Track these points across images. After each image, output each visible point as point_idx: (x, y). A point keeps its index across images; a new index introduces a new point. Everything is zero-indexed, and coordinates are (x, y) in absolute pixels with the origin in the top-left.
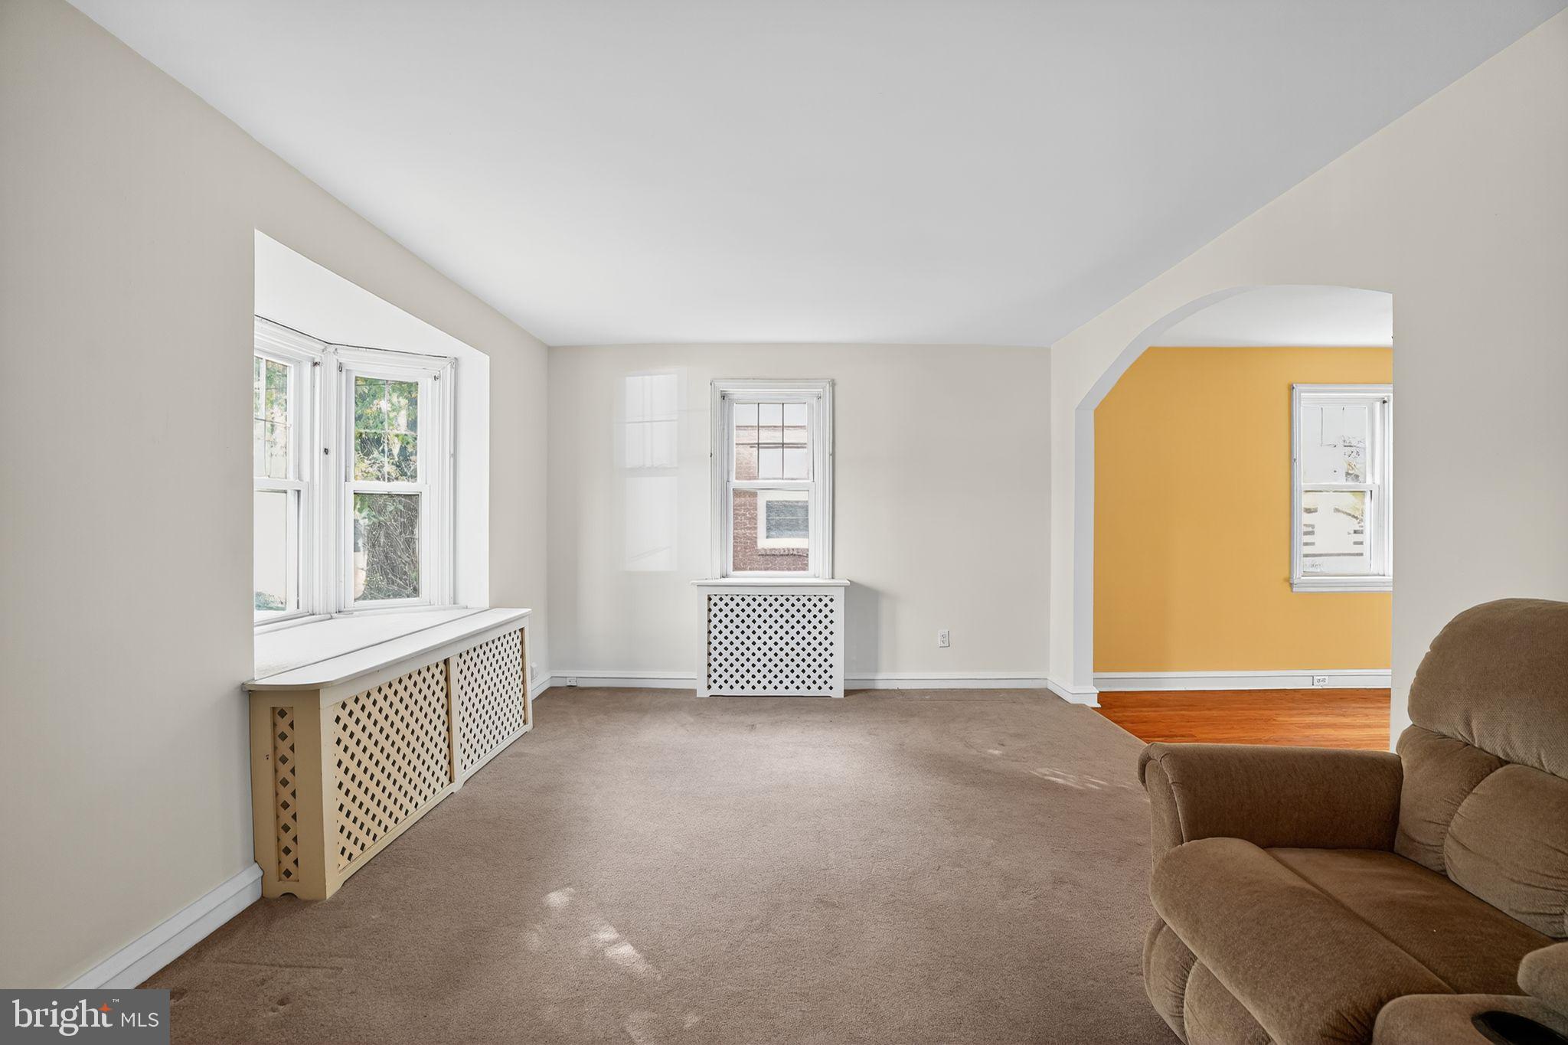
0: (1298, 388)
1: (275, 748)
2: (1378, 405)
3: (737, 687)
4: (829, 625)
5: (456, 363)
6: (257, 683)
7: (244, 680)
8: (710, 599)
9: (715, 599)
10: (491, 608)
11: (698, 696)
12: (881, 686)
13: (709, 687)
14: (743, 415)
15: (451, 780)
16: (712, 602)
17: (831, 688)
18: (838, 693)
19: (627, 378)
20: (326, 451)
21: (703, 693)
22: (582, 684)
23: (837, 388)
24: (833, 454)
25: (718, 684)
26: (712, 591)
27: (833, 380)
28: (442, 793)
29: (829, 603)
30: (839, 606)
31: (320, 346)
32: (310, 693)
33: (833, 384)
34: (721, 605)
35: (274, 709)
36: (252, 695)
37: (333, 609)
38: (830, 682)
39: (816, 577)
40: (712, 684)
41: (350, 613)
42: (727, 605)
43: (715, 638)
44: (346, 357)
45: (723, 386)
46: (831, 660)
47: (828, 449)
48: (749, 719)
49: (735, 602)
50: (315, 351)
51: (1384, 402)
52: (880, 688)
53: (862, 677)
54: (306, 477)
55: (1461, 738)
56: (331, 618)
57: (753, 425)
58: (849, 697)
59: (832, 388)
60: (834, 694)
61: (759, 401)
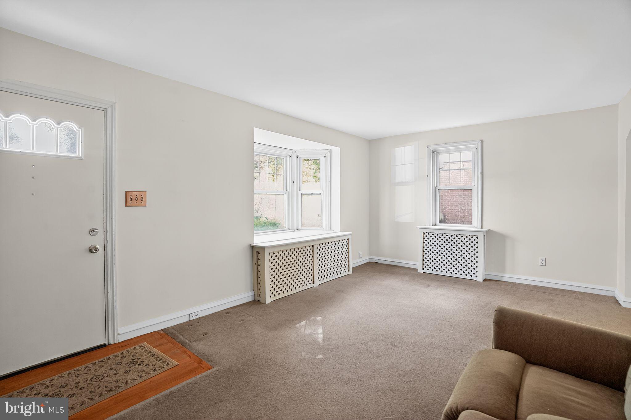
1: (257, 262)
3: (435, 270)
4: (476, 249)
5: (331, 151)
6: (254, 244)
7: (251, 244)
9: (426, 234)
10: (341, 231)
11: (419, 272)
12: (506, 280)
13: (423, 269)
14: (443, 158)
15: (313, 283)
16: (425, 235)
17: (476, 277)
18: (480, 279)
19: (396, 149)
20: (293, 182)
21: (421, 271)
22: (380, 262)
23: (484, 144)
24: (482, 173)
25: (427, 268)
26: (425, 231)
27: (482, 140)
28: (309, 286)
29: (476, 239)
30: (481, 240)
31: (292, 151)
32: (263, 248)
33: (482, 142)
34: (429, 236)
35: (257, 252)
36: (253, 247)
37: (295, 228)
38: (476, 274)
40: (424, 268)
41: (300, 230)
42: (435, 237)
43: (426, 249)
44: (299, 153)
45: (432, 148)
46: (477, 264)
47: (480, 171)
48: (428, 283)
49: (439, 236)
50: (290, 153)
52: (504, 281)
53: (494, 274)
54: (288, 190)
56: (295, 231)
57: (448, 162)
58: (486, 282)
59: (481, 144)
60: (477, 279)
61: (450, 152)
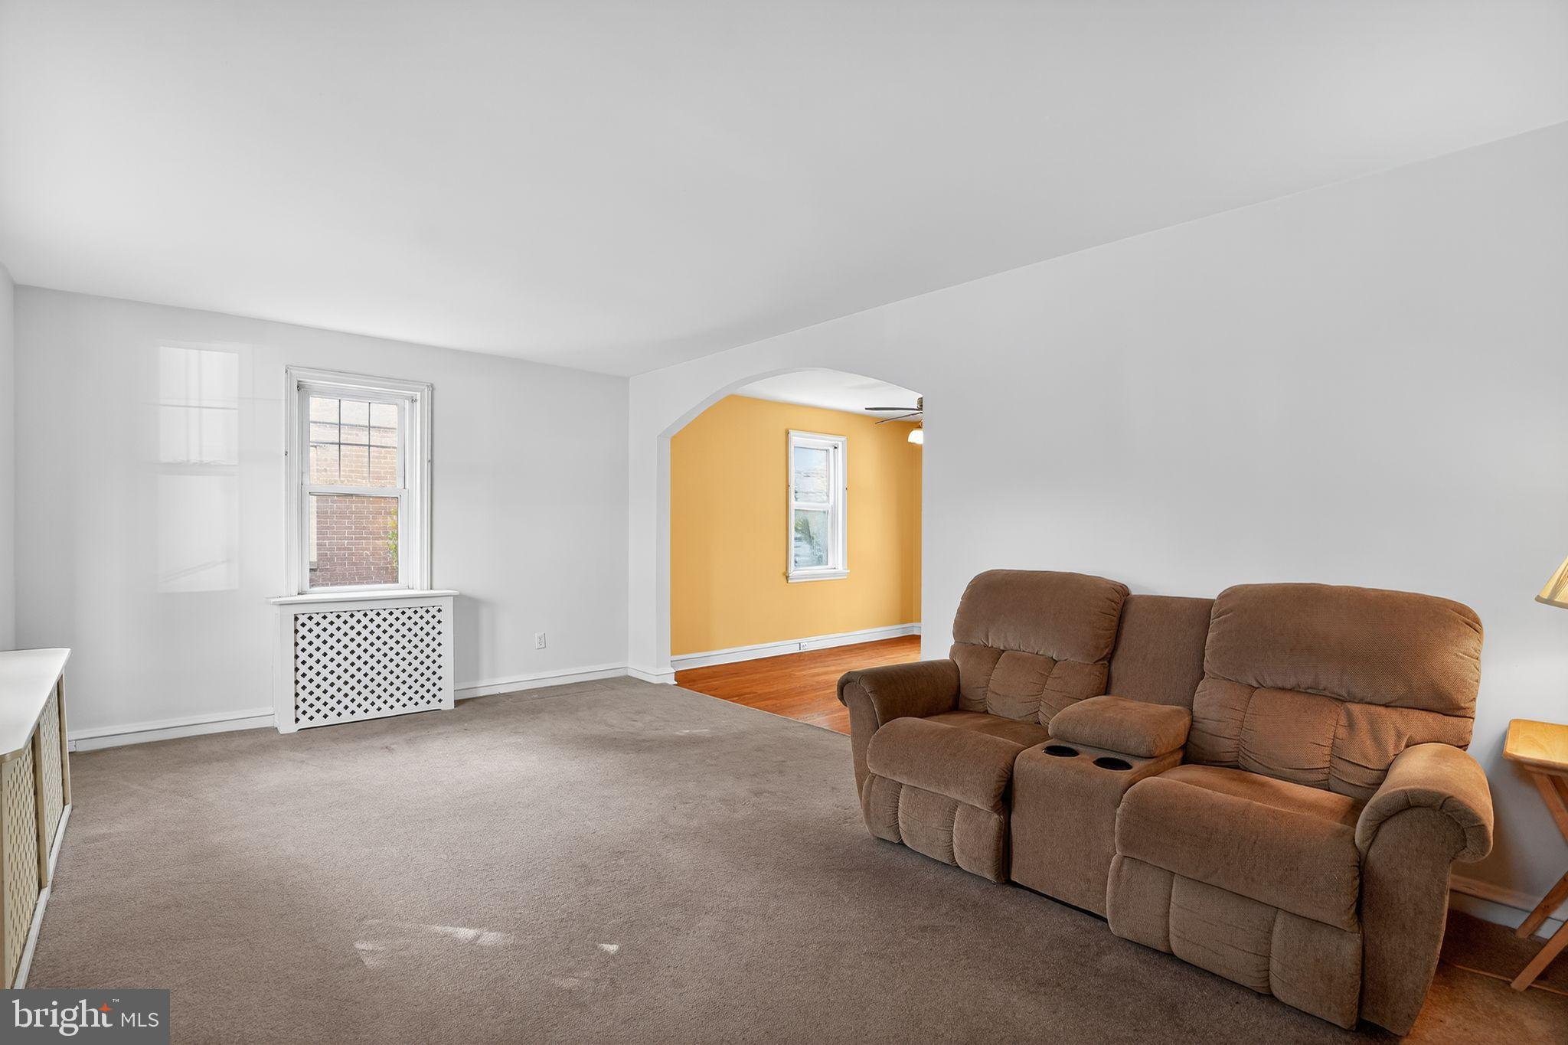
0: (792, 433)
2: (832, 449)
3: (333, 715)
4: (437, 637)
8: (296, 619)
9: (303, 619)
11: (282, 733)
12: (482, 693)
13: (297, 720)
14: (320, 408)
16: (300, 622)
17: (440, 701)
18: (448, 704)
21: (289, 728)
23: (437, 393)
24: (431, 461)
25: (308, 715)
26: (298, 610)
27: (432, 385)
29: (437, 614)
30: (447, 616)
33: (432, 388)
34: (311, 625)
38: (439, 695)
39: (409, 588)
40: (301, 716)
42: (317, 624)
43: (304, 663)
45: (296, 375)
46: (439, 673)
47: (427, 456)
49: (328, 621)
51: (835, 448)
52: (481, 695)
53: (459, 688)
55: (982, 643)
57: (333, 422)
58: (461, 707)
59: (430, 392)
60: (443, 706)
61: (340, 396)
